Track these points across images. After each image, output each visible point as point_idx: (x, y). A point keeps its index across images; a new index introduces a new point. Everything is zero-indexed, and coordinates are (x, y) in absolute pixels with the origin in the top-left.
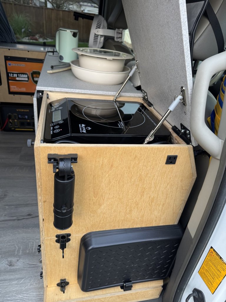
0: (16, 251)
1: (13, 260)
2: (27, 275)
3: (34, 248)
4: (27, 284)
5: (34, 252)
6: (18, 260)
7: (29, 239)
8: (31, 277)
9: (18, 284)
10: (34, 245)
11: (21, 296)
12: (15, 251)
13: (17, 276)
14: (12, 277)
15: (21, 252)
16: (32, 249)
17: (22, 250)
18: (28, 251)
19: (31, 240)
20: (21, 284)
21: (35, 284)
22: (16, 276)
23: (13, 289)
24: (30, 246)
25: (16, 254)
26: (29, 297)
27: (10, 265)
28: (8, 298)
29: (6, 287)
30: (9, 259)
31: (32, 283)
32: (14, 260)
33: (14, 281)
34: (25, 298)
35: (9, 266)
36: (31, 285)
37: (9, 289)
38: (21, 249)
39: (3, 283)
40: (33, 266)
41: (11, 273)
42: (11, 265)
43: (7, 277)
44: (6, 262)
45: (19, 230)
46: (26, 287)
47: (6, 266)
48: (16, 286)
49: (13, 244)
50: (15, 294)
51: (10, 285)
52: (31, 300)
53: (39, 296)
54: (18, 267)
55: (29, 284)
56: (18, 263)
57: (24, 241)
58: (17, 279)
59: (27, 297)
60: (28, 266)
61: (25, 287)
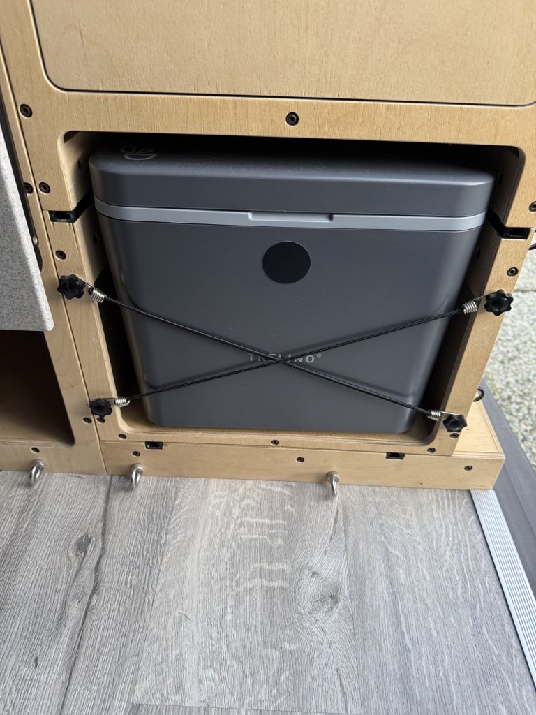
0: (272, 584)
1: (310, 591)
2: (375, 538)
3: (266, 521)
4: (406, 537)
5: (283, 519)
6: (314, 573)
7: (222, 541)
8: (381, 525)
9: (409, 566)
10: (252, 520)
11: (448, 553)
12: (272, 589)
13: (380, 569)
14: (382, 586)
15: (276, 566)
16: (271, 527)
17: (270, 563)
18: (280, 542)
19: (229, 532)
20: (406, 556)
21: (405, 514)
22: (378, 574)
23: (428, 577)
24: (254, 536)
25: (285, 584)
26: (447, 531)
27: (334, 598)
28: (459, 590)
29: (419, 605)
30: (306, 605)
31: (402, 521)
32: (310, 588)
33: (398, 579)
34: (451, 539)
35: (337, 603)
36: (408, 526)
37: (427, 594)
38: (266, 566)
39: (406, 617)
40: (341, 523)
41: (368, 593)
42: (332, 597)
43: (380, 605)
44: (320, 616)
45: (162, 581)
46: (418, 539)
47: (336, 616)
48: (414, 570)
49: (231, 602)
50: (441, 570)
51: (413, 591)
52: (456, 523)
53: (443, 503)
54: (344, 571)
55: (406, 531)
56: (324, 574)
57: (226, 559)
58: (390, 567)
59: (447, 535)
60: (342, 535)
61: (419, 543)
